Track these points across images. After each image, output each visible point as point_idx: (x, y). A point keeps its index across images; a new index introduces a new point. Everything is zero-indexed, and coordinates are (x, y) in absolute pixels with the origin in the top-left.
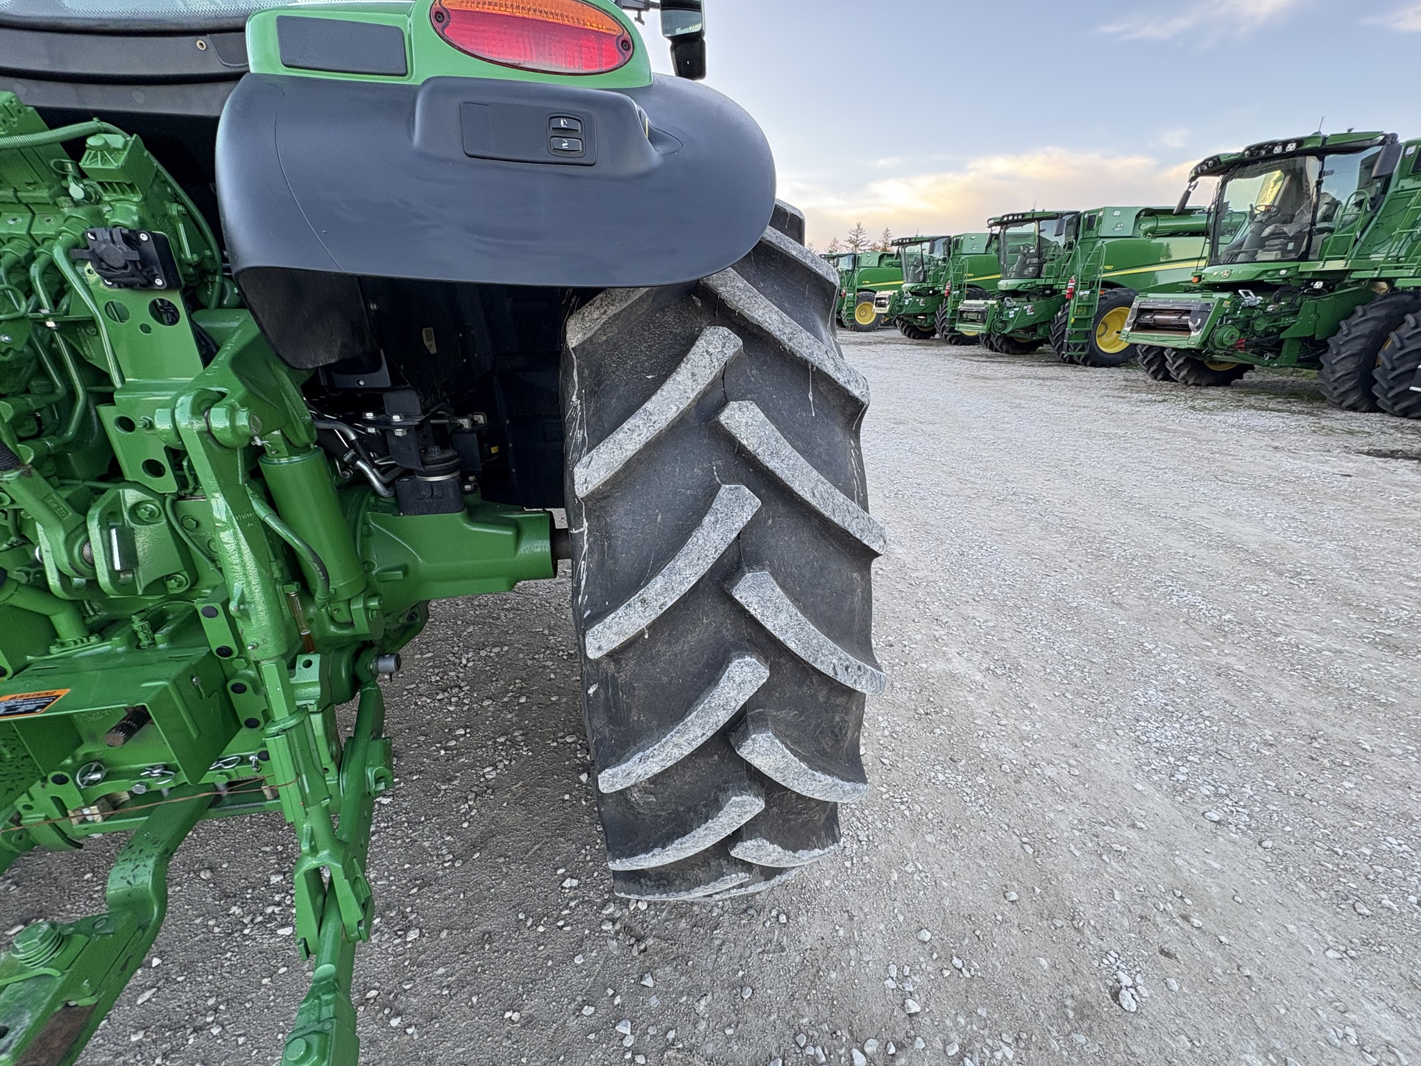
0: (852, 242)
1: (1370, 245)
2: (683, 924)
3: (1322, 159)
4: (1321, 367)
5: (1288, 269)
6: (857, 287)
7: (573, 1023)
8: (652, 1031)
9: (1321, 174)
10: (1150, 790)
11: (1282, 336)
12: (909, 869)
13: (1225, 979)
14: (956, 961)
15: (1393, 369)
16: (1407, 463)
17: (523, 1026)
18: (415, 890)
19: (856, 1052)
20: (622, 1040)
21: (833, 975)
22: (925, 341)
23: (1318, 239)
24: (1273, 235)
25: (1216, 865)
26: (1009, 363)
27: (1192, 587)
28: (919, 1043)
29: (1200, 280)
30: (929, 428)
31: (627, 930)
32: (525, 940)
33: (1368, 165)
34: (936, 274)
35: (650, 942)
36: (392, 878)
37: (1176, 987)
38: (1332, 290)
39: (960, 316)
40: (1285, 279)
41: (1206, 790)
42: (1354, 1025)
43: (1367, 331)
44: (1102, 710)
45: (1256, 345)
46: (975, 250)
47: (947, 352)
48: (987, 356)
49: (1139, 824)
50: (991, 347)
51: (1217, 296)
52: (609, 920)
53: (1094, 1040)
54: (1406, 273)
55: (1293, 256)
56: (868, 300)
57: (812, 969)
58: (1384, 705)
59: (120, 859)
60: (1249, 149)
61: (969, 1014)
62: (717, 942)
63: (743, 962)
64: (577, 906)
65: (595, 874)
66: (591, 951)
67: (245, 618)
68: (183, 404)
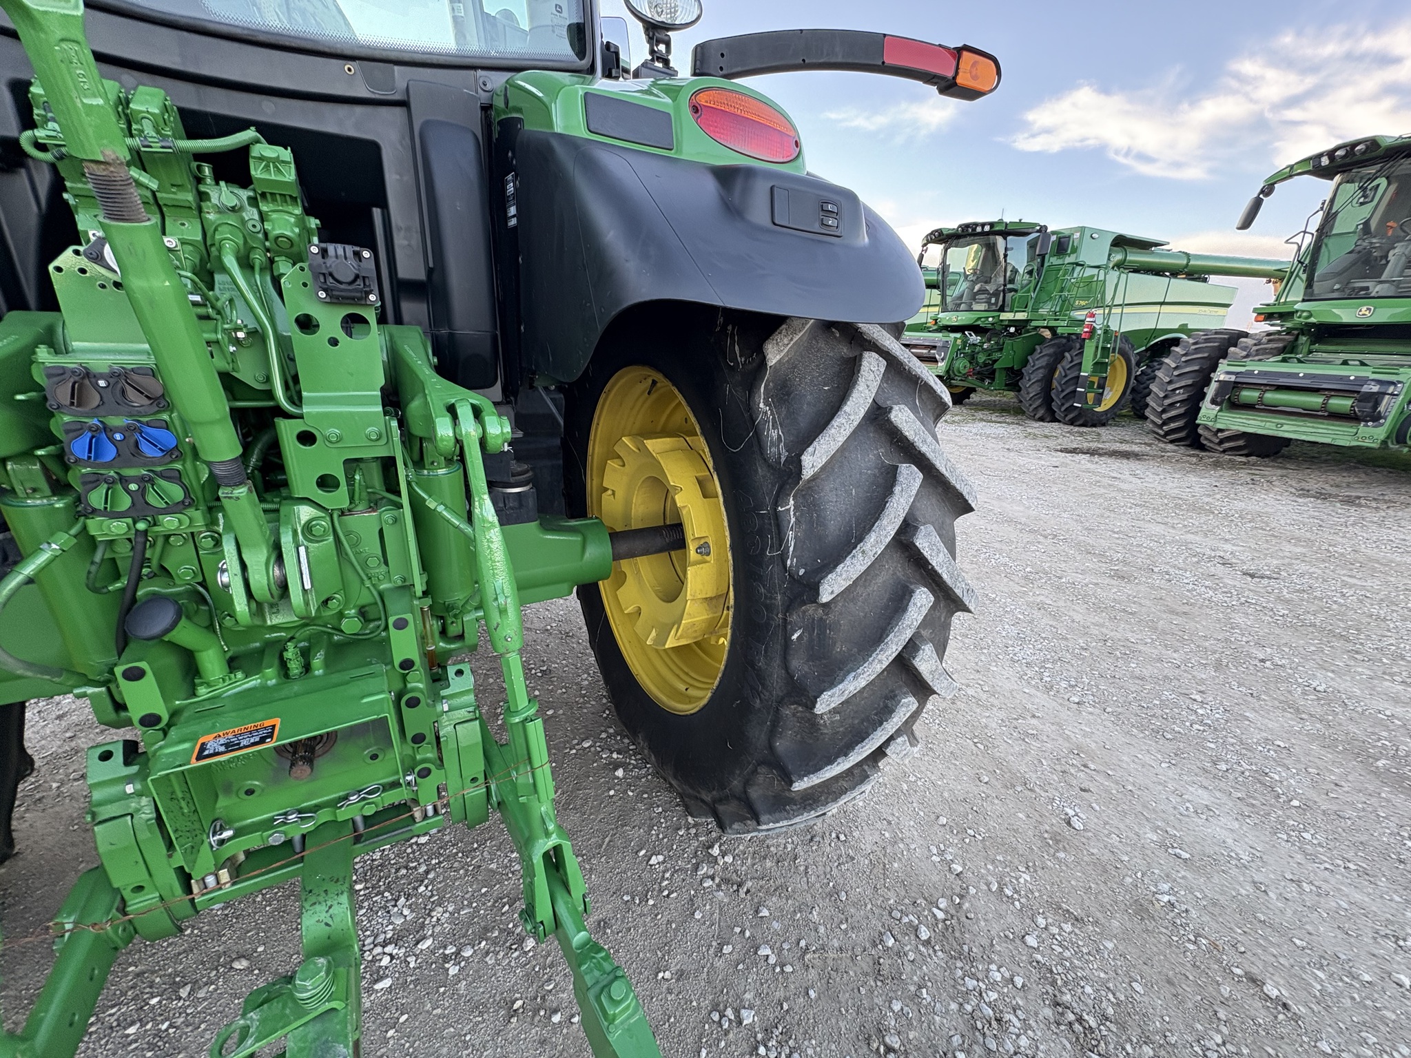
1: (1038, 303)
2: (768, 864)
3: (1005, 239)
4: (1019, 390)
5: (993, 317)
7: (719, 963)
8: (786, 946)
9: (1006, 249)
10: (1033, 691)
11: (995, 366)
12: (912, 779)
13: (1119, 796)
14: (969, 831)
15: (1063, 391)
16: (1084, 456)
17: (678, 980)
18: (507, 907)
19: (935, 910)
20: (767, 960)
21: (896, 865)
23: (1009, 295)
24: (982, 291)
25: (1088, 730)
27: (1001, 551)
28: (972, 891)
29: (936, 323)
31: (726, 881)
32: (641, 915)
33: (1032, 245)
35: (749, 884)
36: (475, 905)
37: (1098, 808)
38: (1020, 334)
40: (993, 324)
41: (1064, 684)
42: (1189, 801)
43: (1044, 364)
44: (983, 644)
45: (979, 373)
49: (1037, 714)
51: (953, 335)
52: (708, 877)
53: (1069, 853)
54: (1062, 323)
55: (994, 308)
57: (880, 865)
58: (1131, 614)
59: (307, 905)
60: (960, 226)
61: (993, 862)
62: (802, 868)
63: (828, 876)
64: (672, 875)
65: (675, 847)
66: (705, 906)
67: (503, 611)
68: (465, 412)
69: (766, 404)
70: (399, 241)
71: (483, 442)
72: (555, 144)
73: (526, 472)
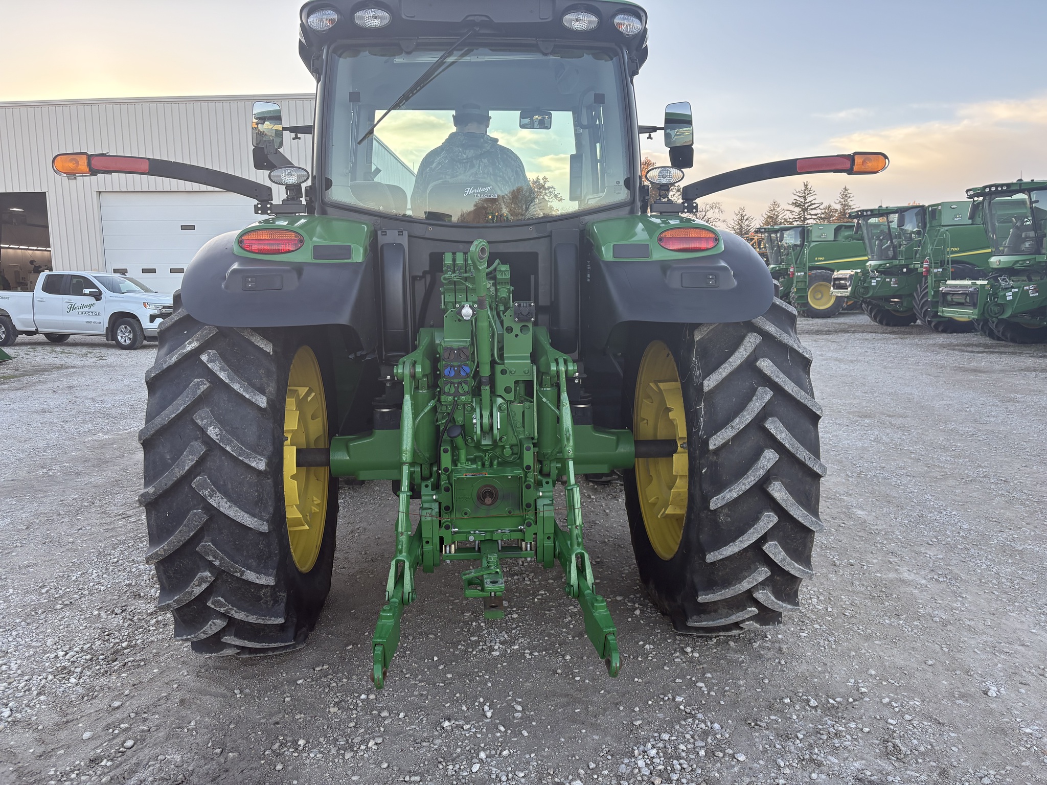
0: (798, 206)
6: (808, 265)
22: (903, 329)
26: (1013, 353)
30: (898, 421)
34: (909, 249)
39: (945, 299)
46: (957, 220)
47: (931, 342)
48: (986, 346)
50: (991, 335)
56: (824, 280)
67: (568, 439)
68: (561, 361)
69: (696, 359)
70: (541, 290)
71: (566, 372)
72: (602, 265)
73: (588, 397)
